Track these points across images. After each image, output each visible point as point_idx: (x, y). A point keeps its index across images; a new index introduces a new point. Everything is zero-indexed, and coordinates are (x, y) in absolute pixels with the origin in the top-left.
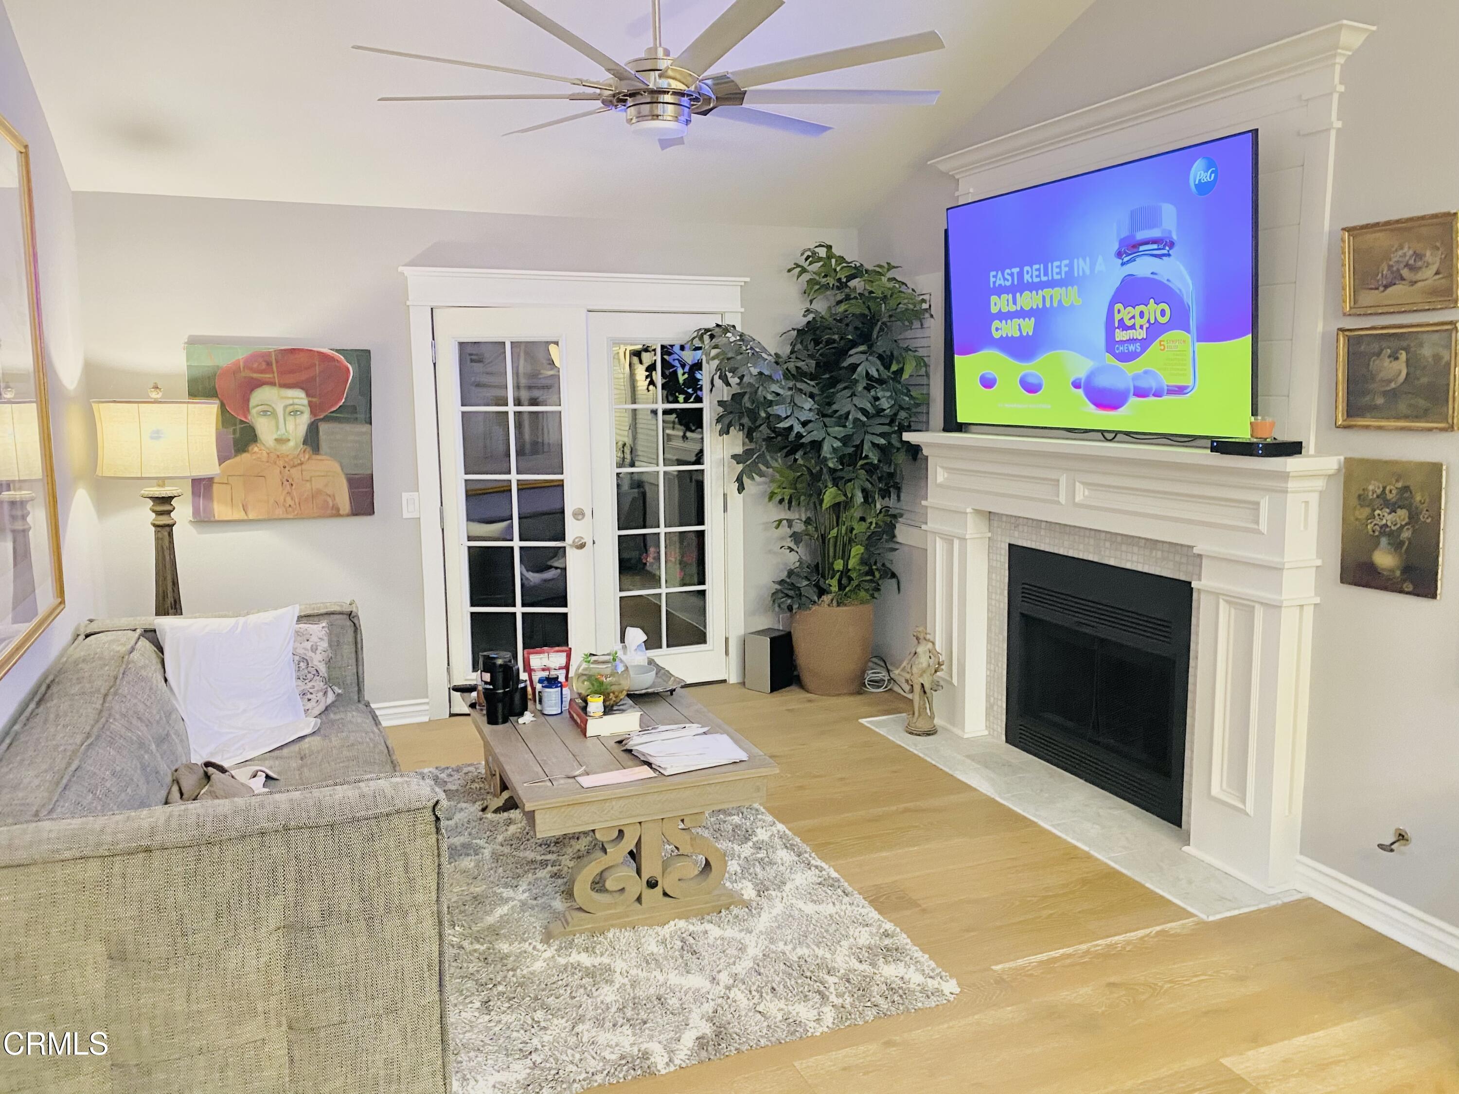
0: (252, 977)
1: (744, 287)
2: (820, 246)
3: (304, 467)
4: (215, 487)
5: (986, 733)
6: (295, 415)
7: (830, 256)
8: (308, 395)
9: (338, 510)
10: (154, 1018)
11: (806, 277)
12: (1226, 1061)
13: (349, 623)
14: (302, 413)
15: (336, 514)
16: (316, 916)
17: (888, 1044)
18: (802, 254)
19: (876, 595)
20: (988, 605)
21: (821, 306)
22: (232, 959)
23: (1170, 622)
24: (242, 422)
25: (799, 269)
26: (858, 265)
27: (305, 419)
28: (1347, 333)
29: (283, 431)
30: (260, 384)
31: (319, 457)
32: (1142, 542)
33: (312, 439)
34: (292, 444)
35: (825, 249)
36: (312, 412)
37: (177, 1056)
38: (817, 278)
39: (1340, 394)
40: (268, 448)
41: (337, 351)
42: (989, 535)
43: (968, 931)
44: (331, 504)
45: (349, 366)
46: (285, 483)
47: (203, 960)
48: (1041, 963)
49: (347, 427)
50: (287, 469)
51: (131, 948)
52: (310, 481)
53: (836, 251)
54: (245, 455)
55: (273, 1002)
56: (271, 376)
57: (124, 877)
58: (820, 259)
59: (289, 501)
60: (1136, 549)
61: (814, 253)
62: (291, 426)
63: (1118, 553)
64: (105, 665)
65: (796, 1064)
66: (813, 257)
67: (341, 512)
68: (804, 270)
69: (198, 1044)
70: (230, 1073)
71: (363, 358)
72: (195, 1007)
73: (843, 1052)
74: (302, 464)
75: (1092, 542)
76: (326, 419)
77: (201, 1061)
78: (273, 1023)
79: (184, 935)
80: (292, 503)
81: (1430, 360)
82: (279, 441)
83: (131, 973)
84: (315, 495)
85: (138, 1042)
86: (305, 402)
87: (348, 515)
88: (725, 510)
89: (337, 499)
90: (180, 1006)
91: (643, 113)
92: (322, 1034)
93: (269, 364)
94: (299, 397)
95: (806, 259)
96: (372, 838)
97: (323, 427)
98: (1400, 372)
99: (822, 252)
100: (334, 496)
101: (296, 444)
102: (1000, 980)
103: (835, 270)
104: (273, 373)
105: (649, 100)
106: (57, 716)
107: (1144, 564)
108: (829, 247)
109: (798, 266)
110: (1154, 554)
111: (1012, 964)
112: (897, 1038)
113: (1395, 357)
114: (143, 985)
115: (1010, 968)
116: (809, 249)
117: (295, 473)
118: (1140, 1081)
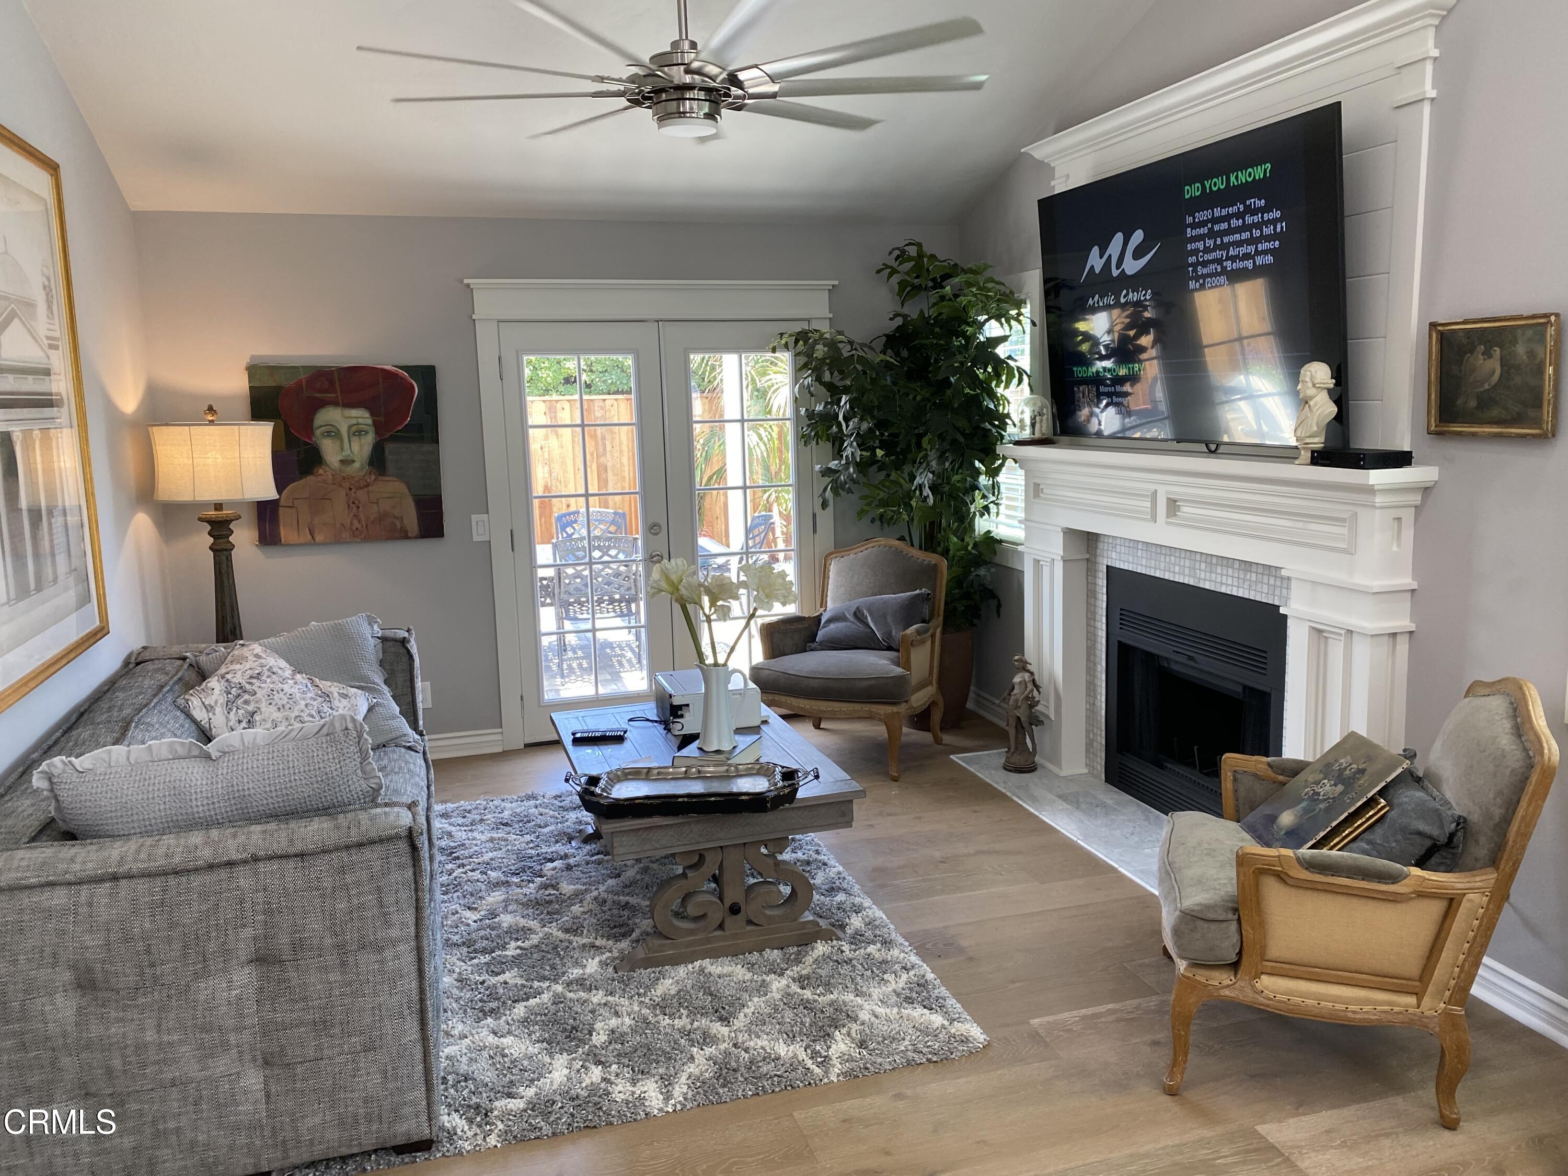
0: (224, 1009)
1: (832, 290)
2: (910, 244)
3: (370, 488)
4: (281, 511)
5: (1085, 771)
6: (360, 435)
7: (921, 255)
8: (372, 414)
9: (406, 532)
10: (125, 1048)
11: (895, 279)
12: (1262, 1129)
13: (403, 651)
14: (367, 433)
15: (404, 535)
16: (286, 949)
17: (899, 1096)
18: (890, 253)
19: (975, 621)
20: (1088, 632)
21: (913, 310)
22: (203, 989)
23: (1265, 652)
24: (306, 444)
25: (889, 270)
26: (952, 263)
27: (369, 439)
28: (1440, 328)
29: (349, 452)
30: (323, 404)
31: (384, 478)
32: (1237, 565)
33: (377, 461)
34: (357, 465)
35: (915, 248)
36: (377, 433)
37: (150, 1087)
38: (909, 279)
39: (1433, 396)
40: (334, 470)
41: (401, 368)
42: (1087, 556)
43: (1013, 982)
44: (399, 526)
45: (414, 383)
46: (351, 505)
47: (173, 992)
48: (1084, 1018)
49: (414, 447)
50: (354, 490)
51: (99, 976)
52: (377, 503)
53: (927, 250)
54: (310, 479)
55: (246, 1036)
56: (333, 395)
57: (90, 905)
58: (910, 259)
59: (356, 524)
60: (1230, 571)
61: (903, 252)
62: (356, 447)
63: (1213, 575)
64: (141, 693)
65: (795, 1114)
66: (902, 256)
67: (410, 535)
68: (894, 271)
69: (170, 1076)
70: (204, 1107)
71: (427, 375)
72: (166, 1038)
73: (849, 1103)
74: (368, 486)
75: (1187, 563)
76: (394, 439)
77: (175, 1093)
78: (247, 1057)
79: (152, 965)
80: (359, 526)
81: (1525, 357)
82: (343, 462)
83: (100, 1003)
84: (382, 517)
85: (109, 1071)
86: (370, 421)
87: (416, 538)
88: (815, 531)
89: (405, 521)
90: (150, 1036)
91: (669, 111)
92: (299, 1069)
93: (332, 383)
94: (361, 416)
95: (896, 259)
96: (342, 871)
97: (389, 448)
98: (1494, 372)
99: (913, 251)
100: (402, 518)
101: (362, 465)
102: (1035, 1036)
103: (928, 270)
104: (336, 393)
105: (675, 97)
106: (76, 744)
107: (1238, 587)
108: (919, 245)
109: (887, 267)
110: (1248, 577)
111: (1051, 1018)
112: (909, 1092)
113: (1488, 354)
114: (113, 1014)
115: (1048, 1022)
116: (898, 249)
117: (361, 494)
118: (1160, 1146)
